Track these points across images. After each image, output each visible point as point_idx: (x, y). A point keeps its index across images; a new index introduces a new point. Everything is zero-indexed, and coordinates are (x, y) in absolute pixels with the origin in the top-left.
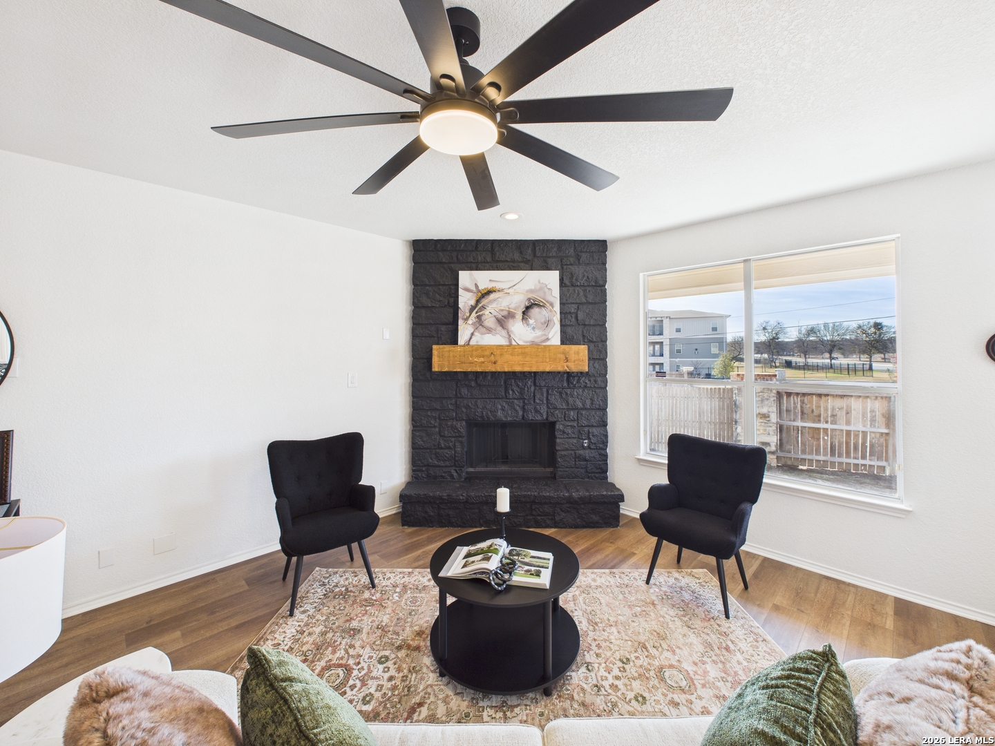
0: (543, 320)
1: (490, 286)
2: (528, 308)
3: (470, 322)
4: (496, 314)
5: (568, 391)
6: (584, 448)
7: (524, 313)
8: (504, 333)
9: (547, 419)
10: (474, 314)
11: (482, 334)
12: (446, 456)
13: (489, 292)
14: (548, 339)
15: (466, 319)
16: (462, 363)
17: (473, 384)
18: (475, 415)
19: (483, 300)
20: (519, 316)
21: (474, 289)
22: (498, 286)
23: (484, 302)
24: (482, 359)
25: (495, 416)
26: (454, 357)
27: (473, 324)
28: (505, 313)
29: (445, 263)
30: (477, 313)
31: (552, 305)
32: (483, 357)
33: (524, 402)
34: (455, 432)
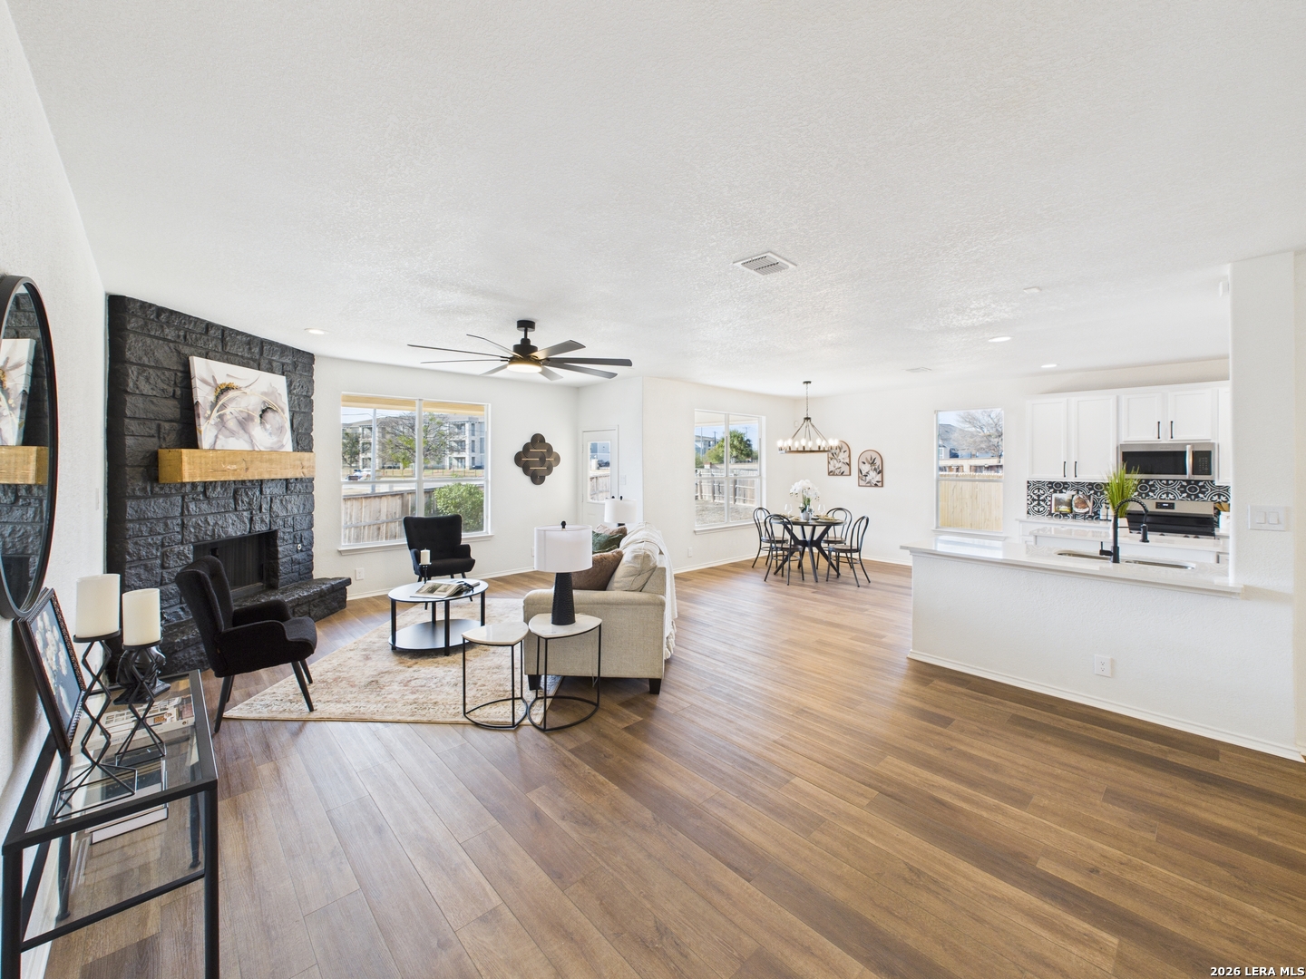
0: (277, 426)
1: (228, 381)
2: (264, 411)
3: (212, 421)
4: (237, 415)
5: (287, 497)
6: (297, 551)
7: (261, 416)
8: (246, 436)
9: (270, 529)
10: (215, 414)
11: (227, 437)
12: (171, 593)
13: (228, 388)
14: (283, 446)
15: (208, 418)
16: (215, 471)
17: (201, 497)
18: (206, 534)
19: (222, 396)
20: (257, 420)
21: (211, 381)
22: (236, 383)
23: (224, 399)
24: (234, 467)
25: (226, 533)
26: (206, 464)
27: (216, 424)
28: (245, 415)
29: (170, 341)
30: (218, 411)
31: (283, 410)
32: (235, 464)
33: (251, 513)
34: (181, 560)
